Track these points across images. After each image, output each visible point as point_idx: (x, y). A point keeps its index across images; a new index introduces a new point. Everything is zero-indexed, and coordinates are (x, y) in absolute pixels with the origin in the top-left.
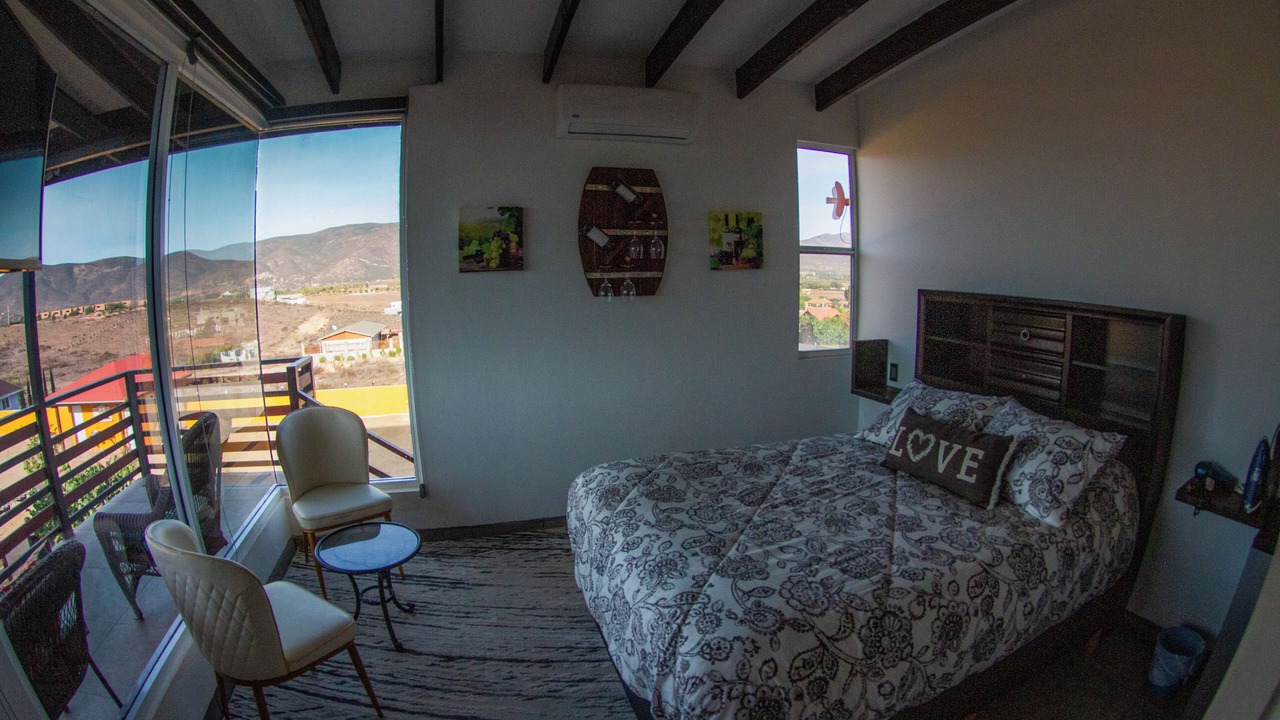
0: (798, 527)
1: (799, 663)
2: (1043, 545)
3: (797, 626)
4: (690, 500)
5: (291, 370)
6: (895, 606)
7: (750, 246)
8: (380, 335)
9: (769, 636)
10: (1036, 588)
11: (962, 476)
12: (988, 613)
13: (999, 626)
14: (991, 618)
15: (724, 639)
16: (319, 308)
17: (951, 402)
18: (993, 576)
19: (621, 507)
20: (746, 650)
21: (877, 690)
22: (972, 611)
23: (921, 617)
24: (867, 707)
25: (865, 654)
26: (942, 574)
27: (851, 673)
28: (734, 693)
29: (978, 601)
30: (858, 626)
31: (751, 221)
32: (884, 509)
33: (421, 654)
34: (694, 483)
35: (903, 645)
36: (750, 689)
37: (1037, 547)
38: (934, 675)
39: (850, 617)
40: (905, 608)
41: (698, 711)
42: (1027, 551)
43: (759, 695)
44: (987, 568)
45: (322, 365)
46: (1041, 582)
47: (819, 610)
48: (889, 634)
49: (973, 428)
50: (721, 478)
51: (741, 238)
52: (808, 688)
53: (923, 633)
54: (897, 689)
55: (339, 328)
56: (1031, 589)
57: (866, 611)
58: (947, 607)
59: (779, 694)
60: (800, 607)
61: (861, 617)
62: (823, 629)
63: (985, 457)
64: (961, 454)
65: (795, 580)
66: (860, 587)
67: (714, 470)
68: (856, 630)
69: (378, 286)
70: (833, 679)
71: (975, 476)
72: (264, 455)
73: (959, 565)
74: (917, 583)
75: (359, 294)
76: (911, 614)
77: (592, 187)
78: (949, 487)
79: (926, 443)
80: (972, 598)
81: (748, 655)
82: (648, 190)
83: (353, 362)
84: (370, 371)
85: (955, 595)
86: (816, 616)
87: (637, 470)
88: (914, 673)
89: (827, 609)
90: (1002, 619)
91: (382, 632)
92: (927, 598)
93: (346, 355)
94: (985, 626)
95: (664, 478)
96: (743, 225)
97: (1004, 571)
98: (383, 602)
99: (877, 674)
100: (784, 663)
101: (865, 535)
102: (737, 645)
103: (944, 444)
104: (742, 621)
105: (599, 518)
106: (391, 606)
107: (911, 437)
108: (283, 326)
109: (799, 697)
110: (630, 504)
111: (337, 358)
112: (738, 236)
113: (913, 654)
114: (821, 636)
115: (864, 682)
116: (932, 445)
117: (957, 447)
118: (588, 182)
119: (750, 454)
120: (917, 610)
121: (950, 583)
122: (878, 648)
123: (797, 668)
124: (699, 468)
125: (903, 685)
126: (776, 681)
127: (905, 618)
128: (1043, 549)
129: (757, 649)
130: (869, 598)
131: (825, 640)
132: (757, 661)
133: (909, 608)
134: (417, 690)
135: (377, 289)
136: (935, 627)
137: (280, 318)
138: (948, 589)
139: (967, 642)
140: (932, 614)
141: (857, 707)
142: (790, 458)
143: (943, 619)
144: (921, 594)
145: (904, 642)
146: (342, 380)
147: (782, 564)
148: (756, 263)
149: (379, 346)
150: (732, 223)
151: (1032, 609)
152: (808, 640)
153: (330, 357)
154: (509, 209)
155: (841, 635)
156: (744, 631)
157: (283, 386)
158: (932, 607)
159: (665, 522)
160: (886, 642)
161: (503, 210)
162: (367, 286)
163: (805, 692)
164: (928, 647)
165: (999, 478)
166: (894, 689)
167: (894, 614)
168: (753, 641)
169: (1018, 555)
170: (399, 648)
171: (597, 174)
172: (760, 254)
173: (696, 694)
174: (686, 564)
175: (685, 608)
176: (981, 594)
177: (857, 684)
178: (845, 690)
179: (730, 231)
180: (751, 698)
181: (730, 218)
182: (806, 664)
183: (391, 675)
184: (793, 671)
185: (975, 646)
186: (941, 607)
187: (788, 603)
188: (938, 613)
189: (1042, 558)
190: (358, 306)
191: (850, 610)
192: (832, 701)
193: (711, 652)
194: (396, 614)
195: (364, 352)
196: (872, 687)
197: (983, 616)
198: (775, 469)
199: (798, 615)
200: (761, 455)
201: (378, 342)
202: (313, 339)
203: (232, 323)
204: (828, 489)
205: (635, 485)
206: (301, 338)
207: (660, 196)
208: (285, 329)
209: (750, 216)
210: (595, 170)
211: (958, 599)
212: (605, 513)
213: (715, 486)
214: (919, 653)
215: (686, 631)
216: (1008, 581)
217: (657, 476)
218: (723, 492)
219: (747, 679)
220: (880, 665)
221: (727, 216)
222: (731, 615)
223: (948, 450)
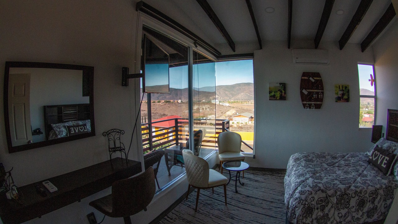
0: (337, 172)
1: (320, 200)
2: (395, 187)
3: (323, 191)
4: (315, 163)
5: (223, 123)
6: (348, 193)
7: (346, 95)
8: (251, 117)
9: (315, 192)
10: (389, 200)
11: (383, 165)
12: (373, 203)
13: (376, 208)
14: (374, 205)
15: (305, 190)
16: (233, 107)
17: (388, 144)
18: (377, 192)
19: (298, 162)
20: (309, 194)
21: (337, 214)
22: (368, 200)
23: (354, 197)
24: (334, 219)
25: (337, 203)
26: (364, 188)
27: (332, 206)
28: (303, 203)
29: (371, 198)
30: (337, 195)
31: (346, 87)
32: (360, 172)
33: (242, 194)
34: (318, 159)
35: (347, 204)
36: (307, 203)
37: (393, 187)
38: (354, 217)
39: (336, 192)
40: (351, 194)
41: (294, 206)
42: (390, 188)
43: (308, 205)
44: (377, 190)
45: (233, 124)
46: (391, 198)
47: (329, 189)
48: (344, 199)
49: (391, 152)
50: (325, 159)
51: (343, 93)
52: (320, 207)
53: (353, 202)
54: (343, 216)
55: (239, 114)
56: (388, 199)
57: (340, 192)
58: (362, 197)
59: (313, 206)
60: (325, 187)
61: (339, 193)
62: (328, 193)
63: (389, 160)
64: (384, 158)
65: (328, 182)
66: (342, 187)
67: (324, 157)
68: (336, 196)
69: (252, 102)
70: (327, 206)
71: (385, 165)
72: (213, 144)
73: (370, 187)
74: (357, 189)
75: (245, 104)
76: (352, 196)
77: (303, 78)
78: (380, 168)
79: (377, 155)
80: (369, 197)
81: (309, 195)
82: (318, 78)
83: (243, 125)
84: (247, 128)
85: (365, 194)
86: (328, 190)
87: (306, 155)
88: (349, 213)
89: (331, 189)
90: (377, 206)
91: (234, 188)
92: (357, 193)
93: (241, 122)
94: (371, 206)
95: (311, 157)
96: (344, 89)
97: (381, 192)
98: (236, 180)
99: (338, 209)
100: (316, 198)
101: (351, 176)
102: (307, 192)
103: (381, 155)
104: (311, 188)
105: (292, 164)
106: (238, 181)
107: (375, 153)
108: (222, 112)
109: (317, 209)
110: (300, 162)
111: (238, 123)
112: (342, 92)
113: (349, 207)
114: (327, 195)
115: (335, 210)
116: (378, 155)
117: (383, 156)
118: (302, 76)
119: (335, 154)
120: (353, 195)
121: (365, 191)
122: (340, 202)
123: (319, 201)
124: (321, 156)
125: (345, 216)
126: (313, 203)
127: (350, 197)
128: (394, 188)
129: (311, 194)
130: (343, 190)
131: (328, 196)
132: (310, 197)
133: (352, 194)
134: (238, 202)
135: (251, 103)
136: (357, 202)
137: (221, 109)
138: (364, 192)
139: (365, 209)
140: (357, 198)
141: (332, 217)
142: (345, 157)
143: (360, 200)
144: (356, 192)
145: (347, 203)
146: (238, 129)
147: (327, 179)
148: (347, 100)
149: (251, 121)
150: (341, 88)
151: (387, 206)
152: (324, 195)
153: (235, 122)
154: (282, 84)
155: (332, 196)
156: (310, 189)
157: (221, 127)
158: (358, 196)
159: (306, 166)
160: (343, 201)
161: (280, 84)
162: (248, 102)
163: (319, 208)
164: (354, 207)
165: (391, 167)
166: (342, 216)
167: (347, 195)
168: (311, 192)
169: (387, 188)
170: (237, 192)
171: (304, 74)
172: (349, 98)
173: (295, 202)
174: (306, 175)
175: (301, 183)
176: (372, 196)
177: (332, 210)
178: (329, 212)
179: (340, 91)
180: (307, 206)
181: (340, 86)
182: (321, 200)
183: (232, 197)
184: (318, 201)
185: (368, 212)
186: (360, 196)
187: (323, 186)
188: (359, 198)
189: (393, 191)
190: (245, 108)
191: (337, 191)
192: (326, 213)
193: (301, 193)
194: (238, 185)
195: (246, 122)
196: (336, 213)
197: (371, 203)
198: (340, 159)
199: (324, 189)
200: (338, 155)
201: (251, 119)
202: (231, 116)
203: (205, 109)
204: (349, 165)
205: (303, 158)
206: (227, 116)
207: (321, 80)
208: (222, 113)
209: (346, 86)
210: (304, 73)
211: (365, 196)
212: (294, 163)
213: (323, 160)
214: (351, 207)
215: (299, 188)
216: (381, 195)
217: (310, 156)
218: (324, 162)
219: (307, 200)
220: (340, 207)
221: (339, 86)
222: (309, 186)
223: (382, 157)
